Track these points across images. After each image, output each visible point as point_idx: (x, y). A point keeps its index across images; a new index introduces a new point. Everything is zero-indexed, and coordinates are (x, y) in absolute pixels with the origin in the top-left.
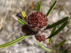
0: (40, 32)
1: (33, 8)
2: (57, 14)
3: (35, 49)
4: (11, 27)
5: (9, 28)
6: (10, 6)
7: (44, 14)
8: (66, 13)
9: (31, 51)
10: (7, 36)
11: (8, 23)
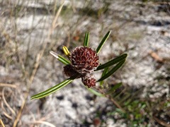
0: (88, 75)
1: (78, 38)
2: (108, 47)
3: (82, 91)
4: (51, 64)
5: (48, 65)
6: (49, 37)
7: (93, 49)
8: (120, 45)
9: (76, 94)
10: (45, 75)
11: (47, 59)
